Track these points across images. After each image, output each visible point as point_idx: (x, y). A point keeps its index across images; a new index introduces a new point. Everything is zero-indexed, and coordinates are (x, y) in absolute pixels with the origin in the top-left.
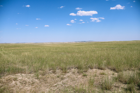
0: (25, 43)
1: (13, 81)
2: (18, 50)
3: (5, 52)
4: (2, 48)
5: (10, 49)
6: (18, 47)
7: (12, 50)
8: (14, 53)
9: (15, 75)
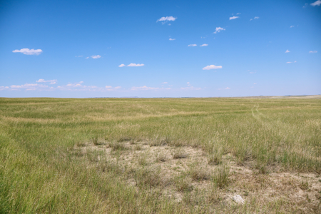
0: (305, 96)
1: (298, 188)
2: (291, 111)
3: (264, 116)
4: (255, 108)
5: (271, 109)
6: (290, 105)
7: (279, 111)
8: (285, 120)
9: (301, 174)
